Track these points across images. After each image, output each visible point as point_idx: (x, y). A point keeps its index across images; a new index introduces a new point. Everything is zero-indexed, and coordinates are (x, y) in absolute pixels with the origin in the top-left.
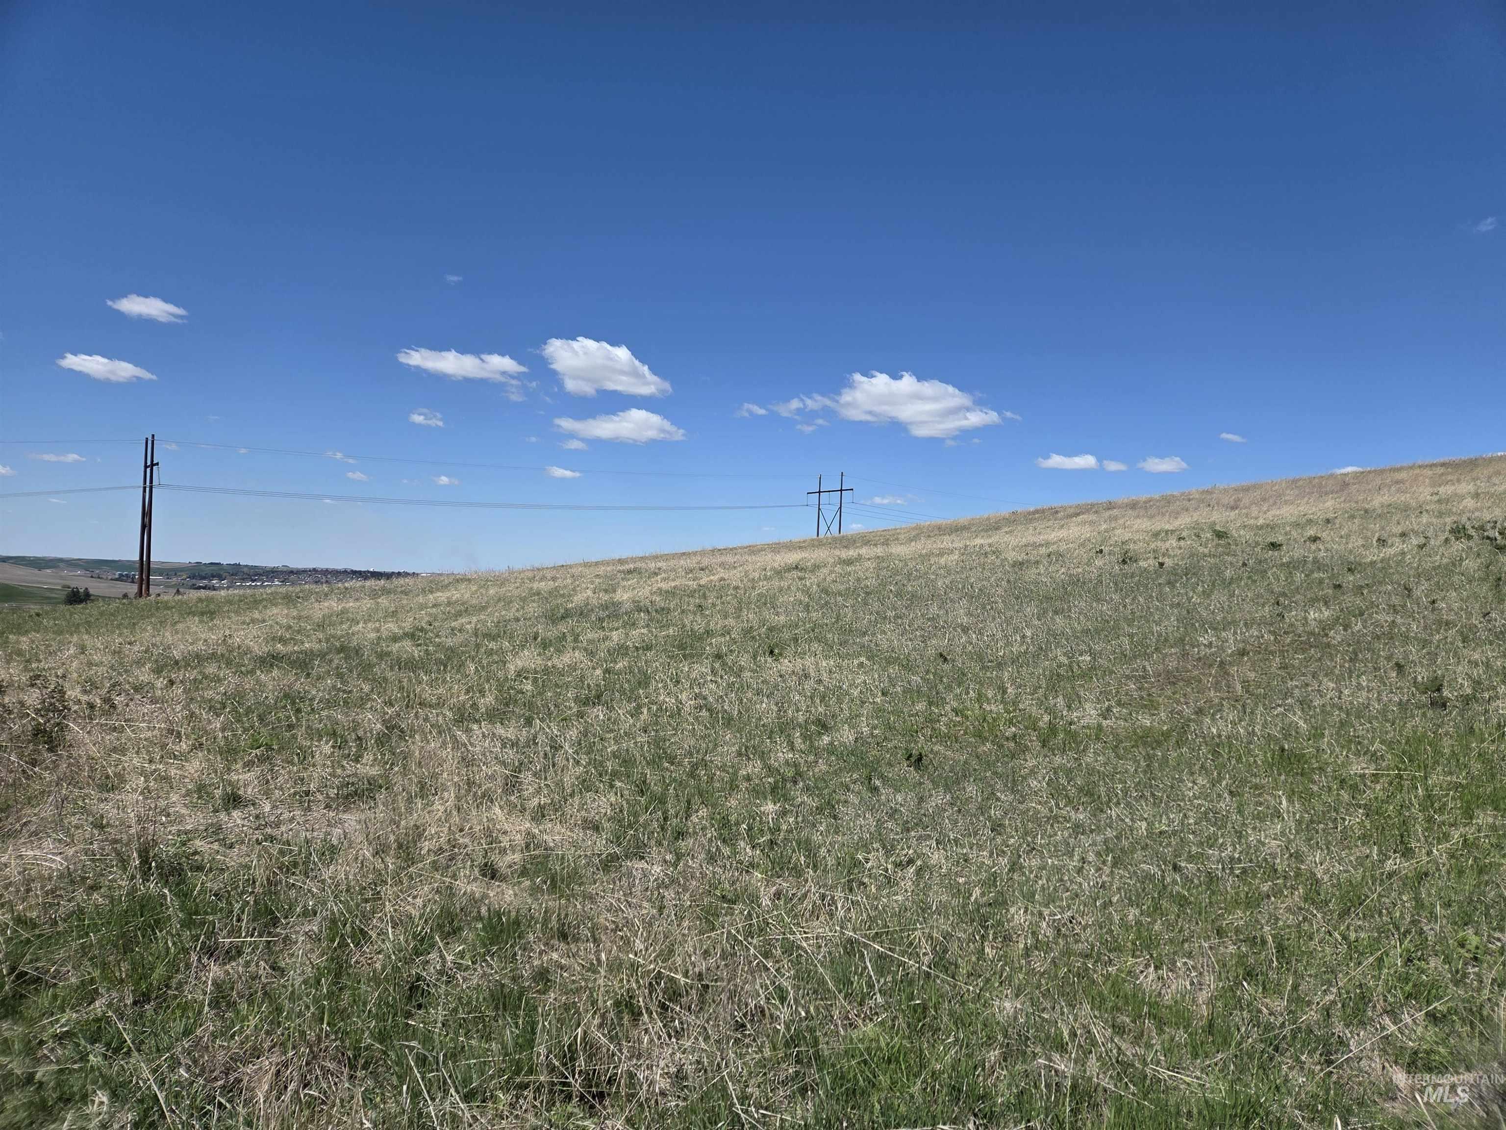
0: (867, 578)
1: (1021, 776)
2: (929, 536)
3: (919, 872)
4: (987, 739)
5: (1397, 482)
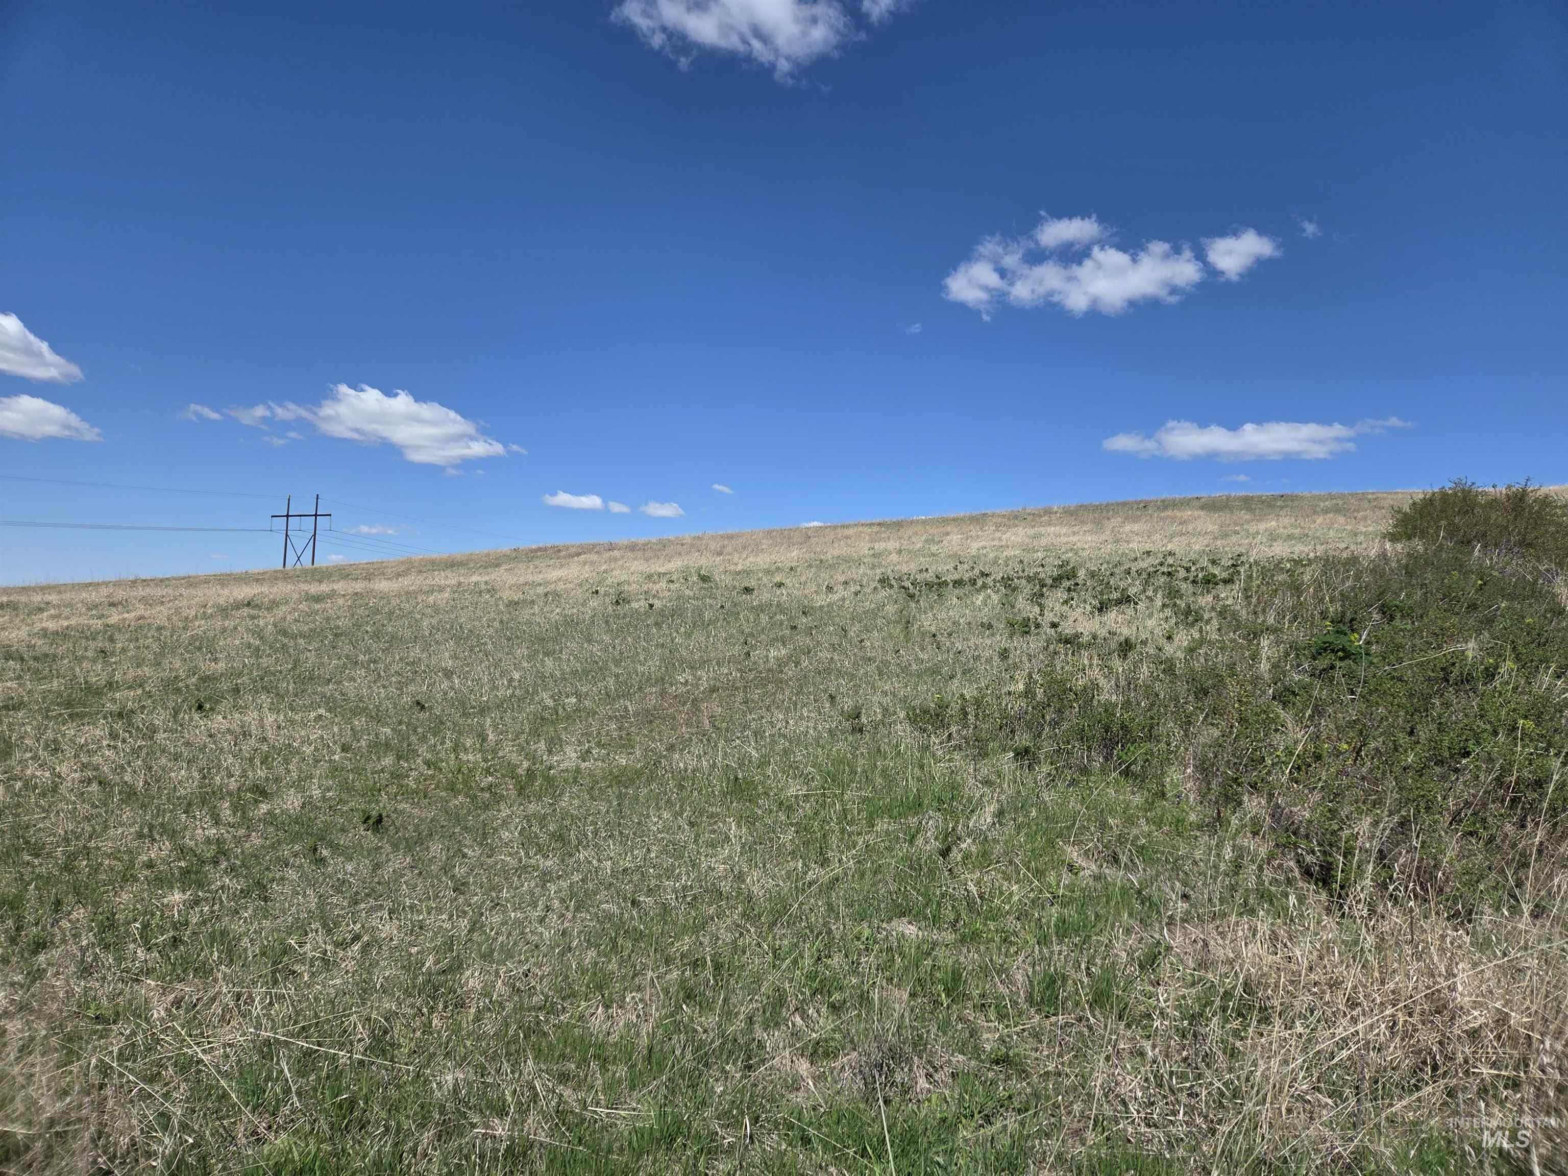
0: (338, 618)
1: (492, 828)
2: (421, 571)
3: (365, 949)
4: (459, 792)
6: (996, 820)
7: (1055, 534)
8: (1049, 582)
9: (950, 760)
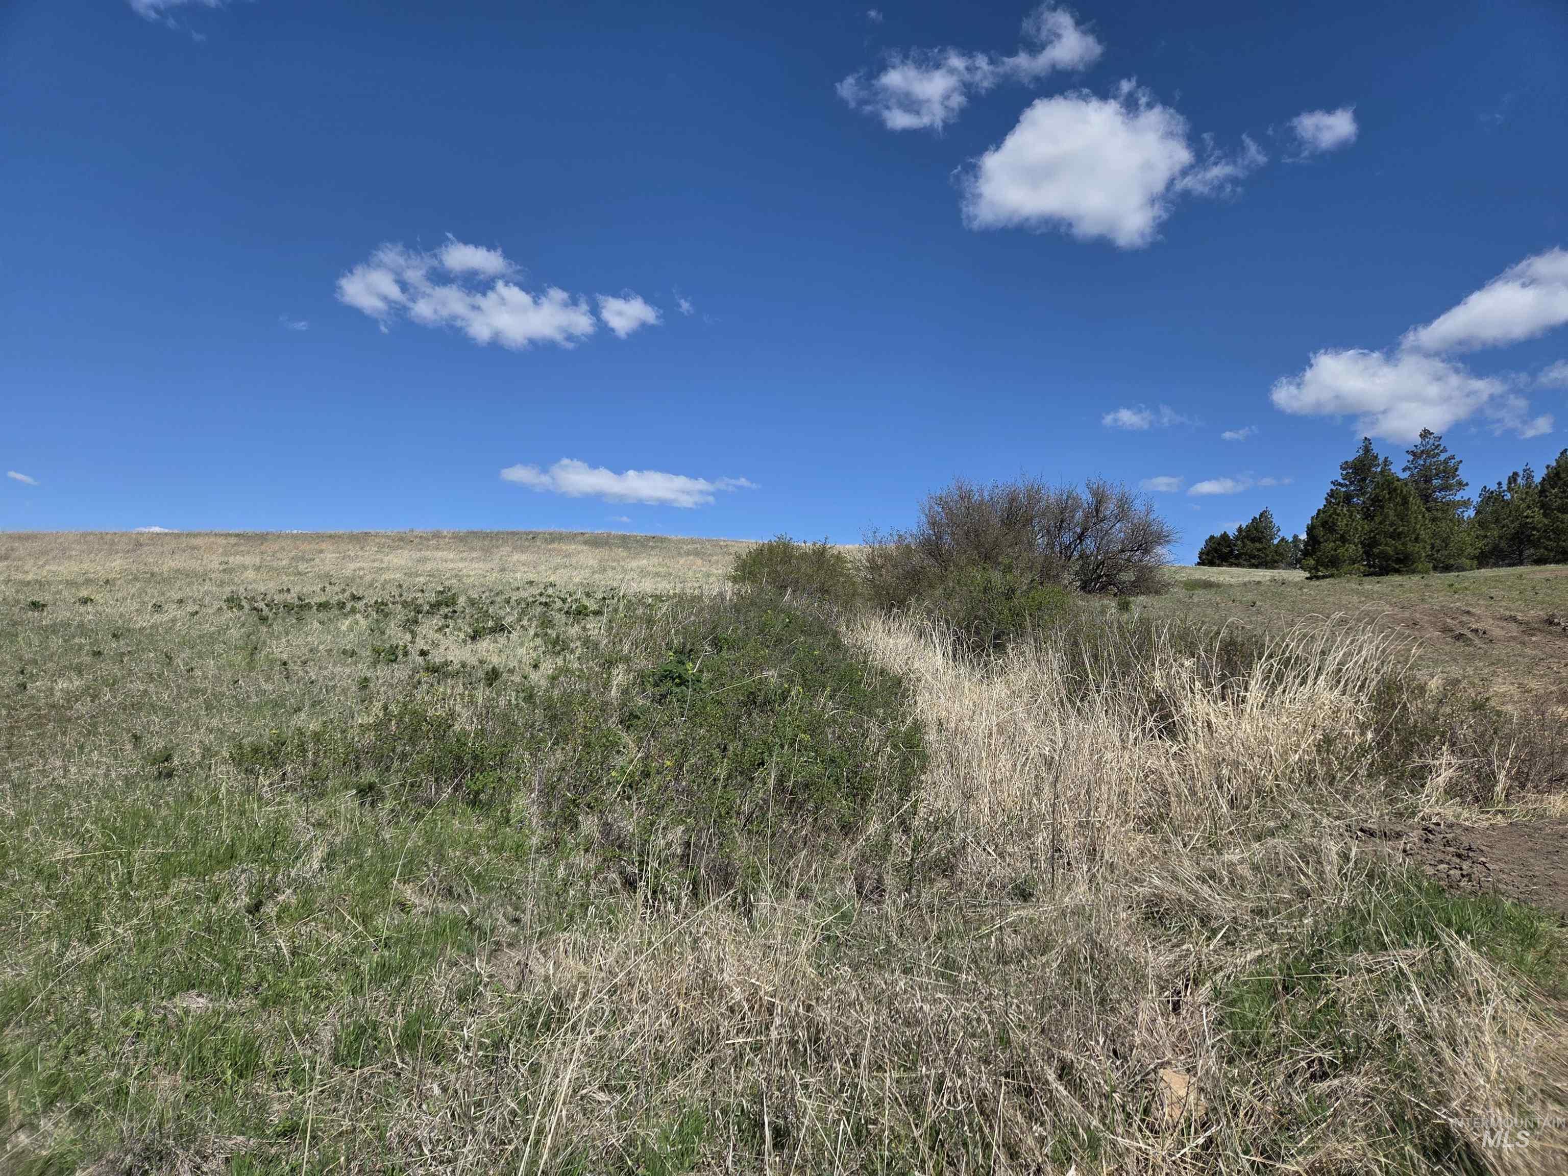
5: (194, 548)
6: (324, 865)
7: (441, 559)
8: (426, 608)
9: (279, 804)
